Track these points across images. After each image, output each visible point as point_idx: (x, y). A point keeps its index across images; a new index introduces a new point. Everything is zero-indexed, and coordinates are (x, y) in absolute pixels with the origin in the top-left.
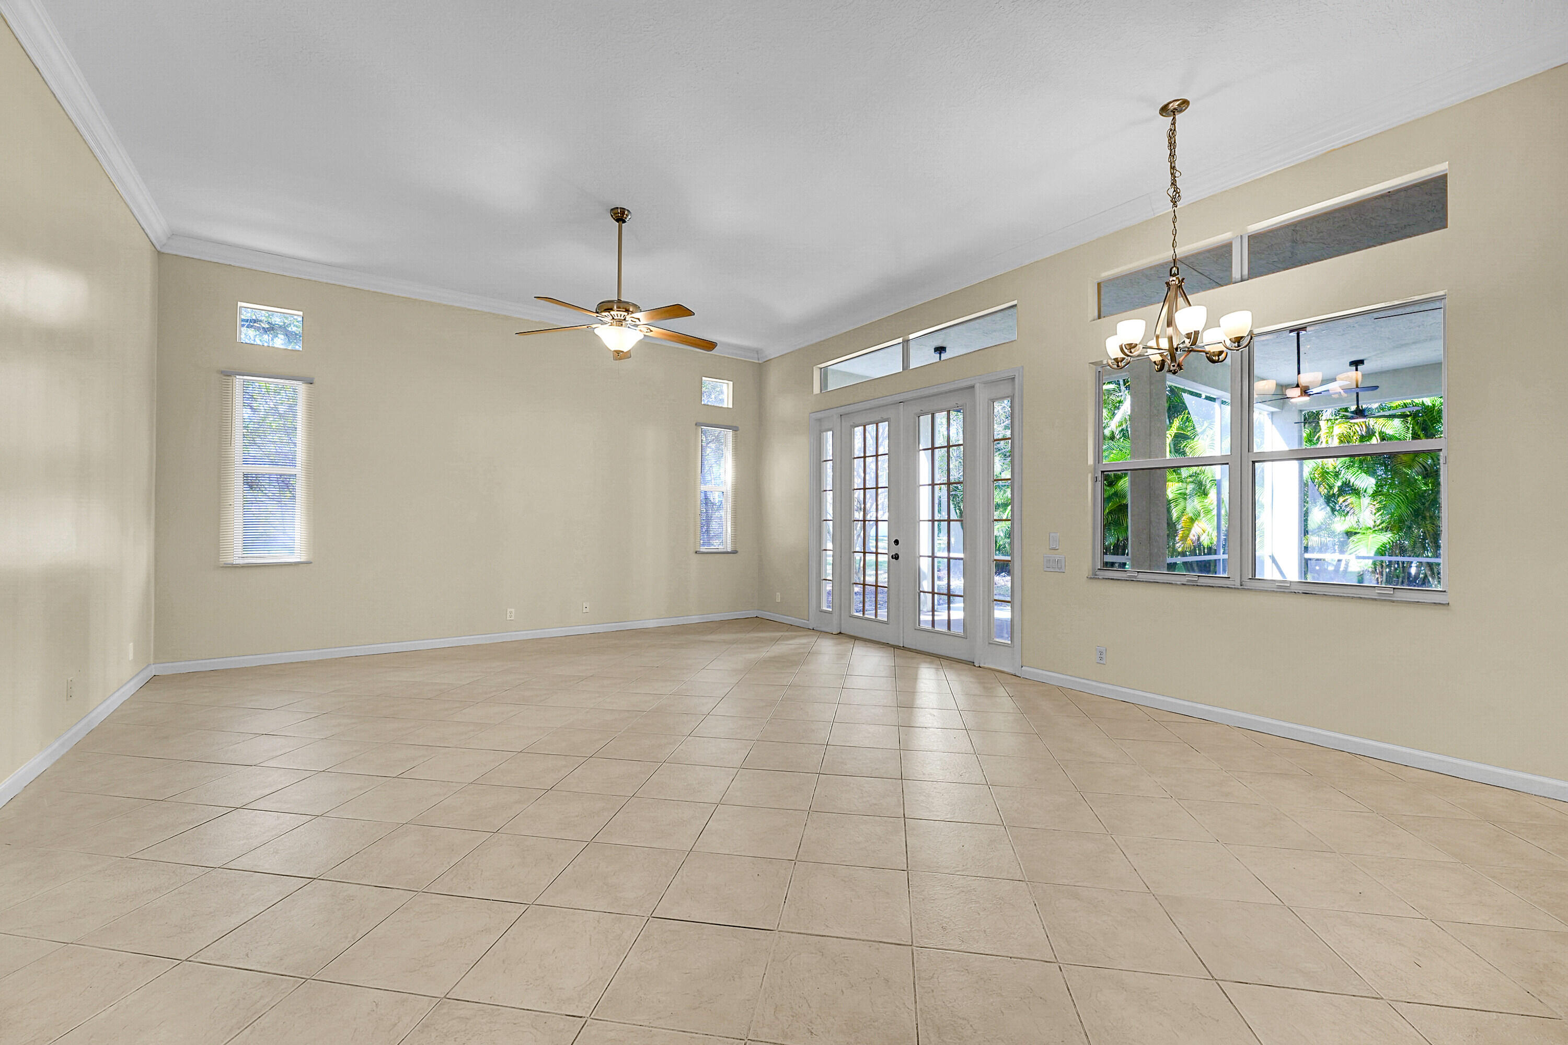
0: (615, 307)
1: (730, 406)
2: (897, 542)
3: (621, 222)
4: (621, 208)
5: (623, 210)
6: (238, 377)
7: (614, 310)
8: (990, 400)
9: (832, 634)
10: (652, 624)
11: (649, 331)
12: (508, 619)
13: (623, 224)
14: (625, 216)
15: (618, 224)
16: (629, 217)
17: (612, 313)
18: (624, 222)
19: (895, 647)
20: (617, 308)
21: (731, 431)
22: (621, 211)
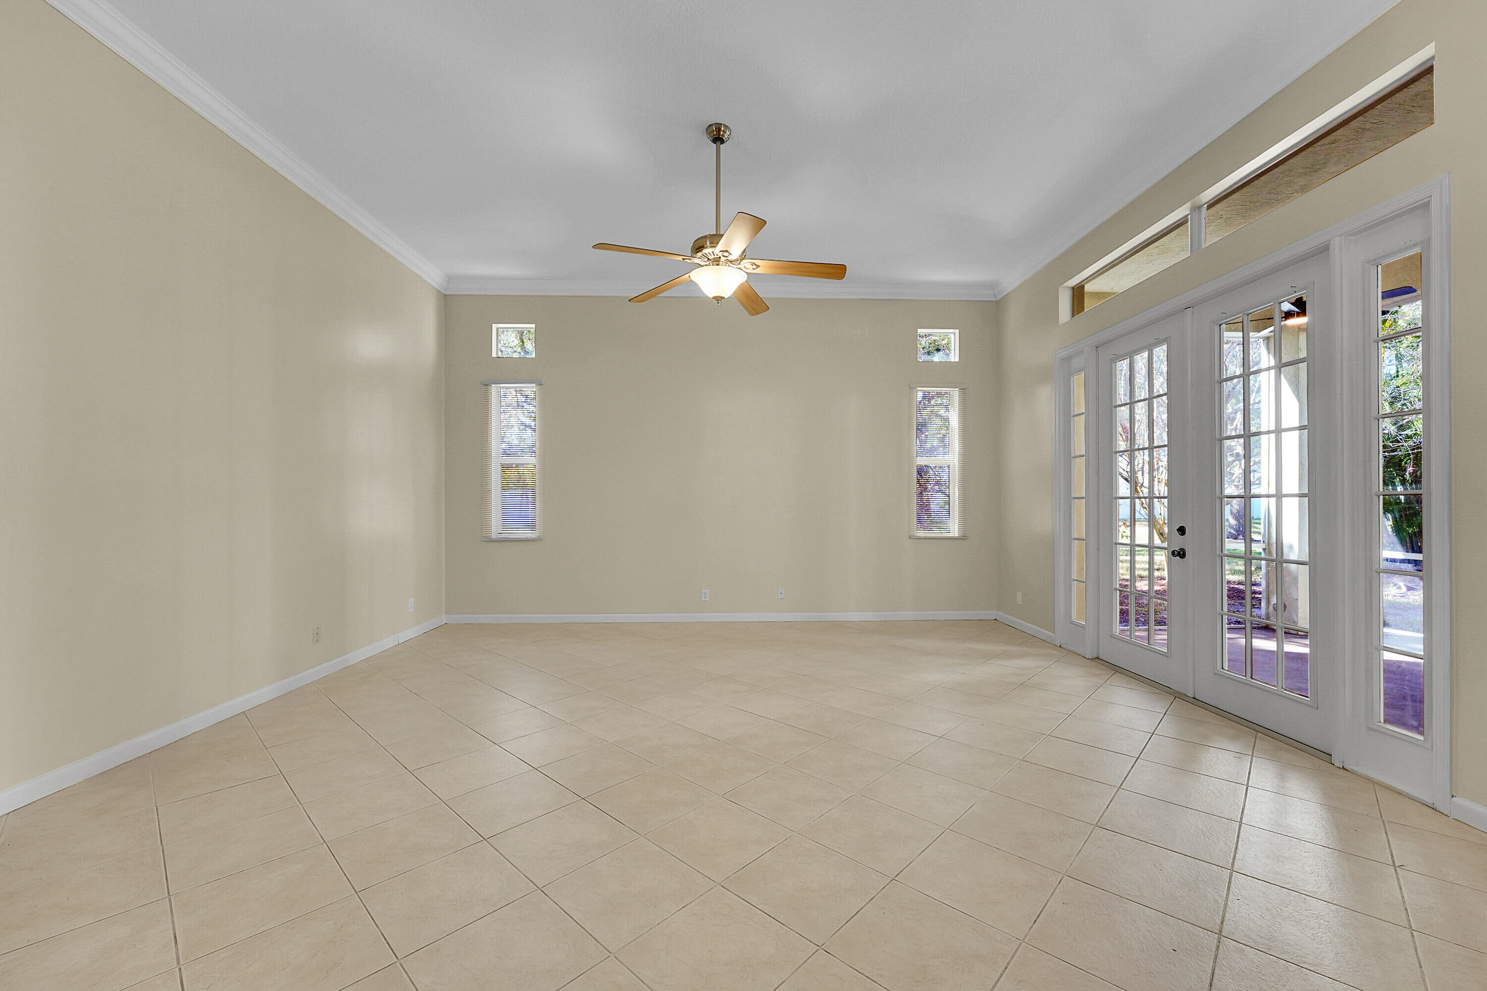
0: (708, 244)
1: (957, 360)
2: (1182, 530)
3: (718, 143)
4: (715, 124)
5: (718, 127)
6: (493, 385)
7: (707, 248)
8: (1368, 262)
9: (1085, 657)
10: (855, 616)
11: (755, 267)
12: (703, 599)
13: (721, 145)
14: (722, 133)
15: (715, 145)
16: (728, 133)
17: (705, 251)
18: (722, 142)
19: (1178, 695)
20: (710, 244)
21: (957, 389)
22: (716, 128)
